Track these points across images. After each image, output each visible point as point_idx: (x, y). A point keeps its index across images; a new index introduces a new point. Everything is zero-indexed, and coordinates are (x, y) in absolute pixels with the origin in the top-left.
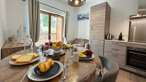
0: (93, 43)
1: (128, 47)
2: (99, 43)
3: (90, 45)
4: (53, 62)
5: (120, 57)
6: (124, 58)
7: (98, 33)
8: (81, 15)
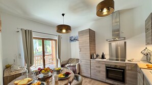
0: (82, 63)
1: (106, 64)
2: (86, 62)
3: (80, 65)
4: (40, 82)
5: (102, 72)
6: (104, 74)
7: (86, 54)
8: (72, 37)
